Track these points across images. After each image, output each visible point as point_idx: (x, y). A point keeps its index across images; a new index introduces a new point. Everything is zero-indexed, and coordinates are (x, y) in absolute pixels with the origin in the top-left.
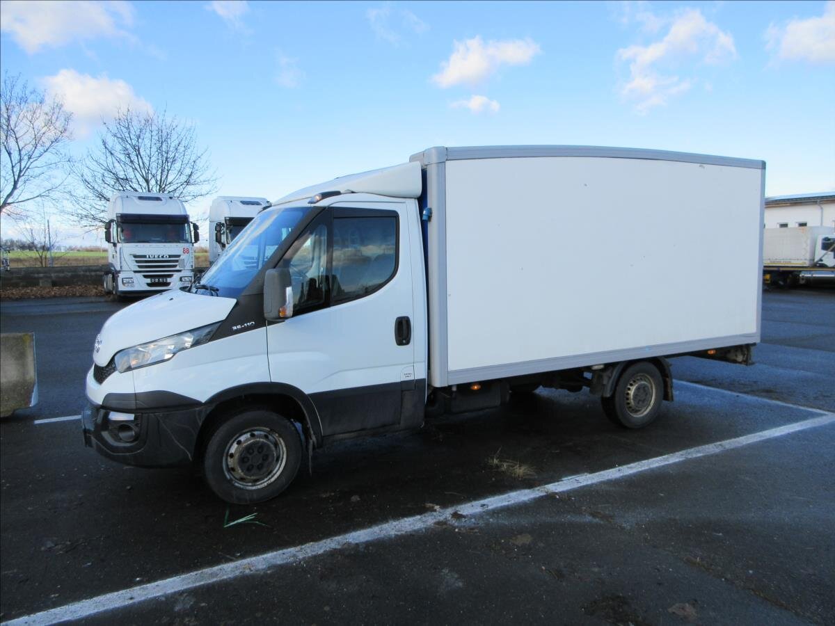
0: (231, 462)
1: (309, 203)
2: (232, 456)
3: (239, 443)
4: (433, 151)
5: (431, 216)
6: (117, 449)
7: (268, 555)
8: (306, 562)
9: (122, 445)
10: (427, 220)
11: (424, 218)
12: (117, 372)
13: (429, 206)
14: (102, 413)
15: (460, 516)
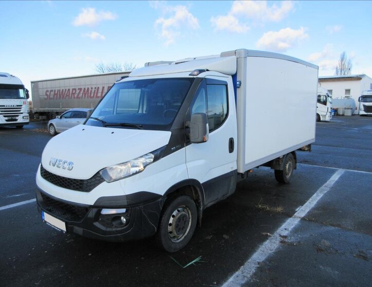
0: (170, 228)
1: (190, 75)
2: (170, 225)
3: (173, 216)
4: (243, 51)
5: (240, 85)
6: (110, 233)
7: (231, 279)
8: (255, 279)
9: (114, 229)
10: (239, 87)
11: (238, 86)
12: (105, 182)
13: (238, 79)
14: (95, 210)
15: (285, 237)
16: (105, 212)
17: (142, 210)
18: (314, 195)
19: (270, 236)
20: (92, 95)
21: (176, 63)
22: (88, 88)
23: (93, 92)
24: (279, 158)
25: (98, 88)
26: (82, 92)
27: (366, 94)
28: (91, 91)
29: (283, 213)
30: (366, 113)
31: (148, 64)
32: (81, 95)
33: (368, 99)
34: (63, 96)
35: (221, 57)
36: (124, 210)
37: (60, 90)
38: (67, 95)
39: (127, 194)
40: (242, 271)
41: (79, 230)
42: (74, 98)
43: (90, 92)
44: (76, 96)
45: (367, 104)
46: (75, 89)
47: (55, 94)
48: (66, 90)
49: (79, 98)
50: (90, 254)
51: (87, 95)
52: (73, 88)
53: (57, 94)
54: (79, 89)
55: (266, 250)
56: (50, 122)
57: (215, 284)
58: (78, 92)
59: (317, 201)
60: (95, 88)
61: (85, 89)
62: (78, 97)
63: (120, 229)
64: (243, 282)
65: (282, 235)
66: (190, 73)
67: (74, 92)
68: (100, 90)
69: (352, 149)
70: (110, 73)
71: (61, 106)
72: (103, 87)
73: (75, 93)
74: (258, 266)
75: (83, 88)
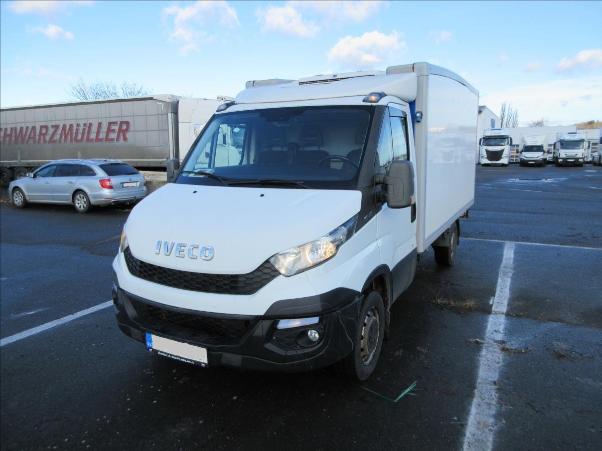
0: (362, 343)
1: (364, 101)
2: (363, 338)
3: (365, 325)
4: (425, 65)
5: (421, 118)
6: (293, 358)
7: (473, 410)
8: (505, 405)
9: (299, 352)
10: (419, 122)
11: (419, 119)
12: (281, 276)
13: (417, 109)
14: (267, 324)
15: (503, 342)
16: (283, 324)
17: (340, 318)
18: (500, 280)
19: (482, 343)
20: (79, 137)
21: (300, 83)
22: (71, 126)
23: (81, 131)
24: (448, 229)
25: (91, 125)
26: (59, 131)
27: (489, 133)
28: (77, 130)
29: (476, 309)
30: (489, 162)
31: (252, 84)
32: (57, 137)
33: (493, 142)
34: (23, 140)
35: (387, 74)
36: (315, 320)
37: (16, 128)
38: (30, 137)
39: (319, 294)
40: (480, 397)
41: (233, 359)
42: (45, 141)
43: (74, 131)
44: (48, 138)
45: (491, 148)
46: (46, 127)
47: (5, 135)
48: (27, 128)
49: (55, 142)
50: (235, 398)
51: (69, 138)
52: (43, 124)
53: (10, 135)
54: (53, 126)
55: (490, 364)
56: (13, 184)
57: (455, 421)
58: (51, 131)
59: (508, 288)
60: (85, 125)
61: (64, 126)
62: (51, 141)
63: (310, 350)
64: (493, 412)
65: (496, 340)
66: (363, 98)
67: (44, 131)
68: (94, 129)
69: (505, 214)
70: (106, 100)
71: (19, 157)
72: (100, 124)
73: (46, 134)
74: (496, 387)
75: (61, 124)
